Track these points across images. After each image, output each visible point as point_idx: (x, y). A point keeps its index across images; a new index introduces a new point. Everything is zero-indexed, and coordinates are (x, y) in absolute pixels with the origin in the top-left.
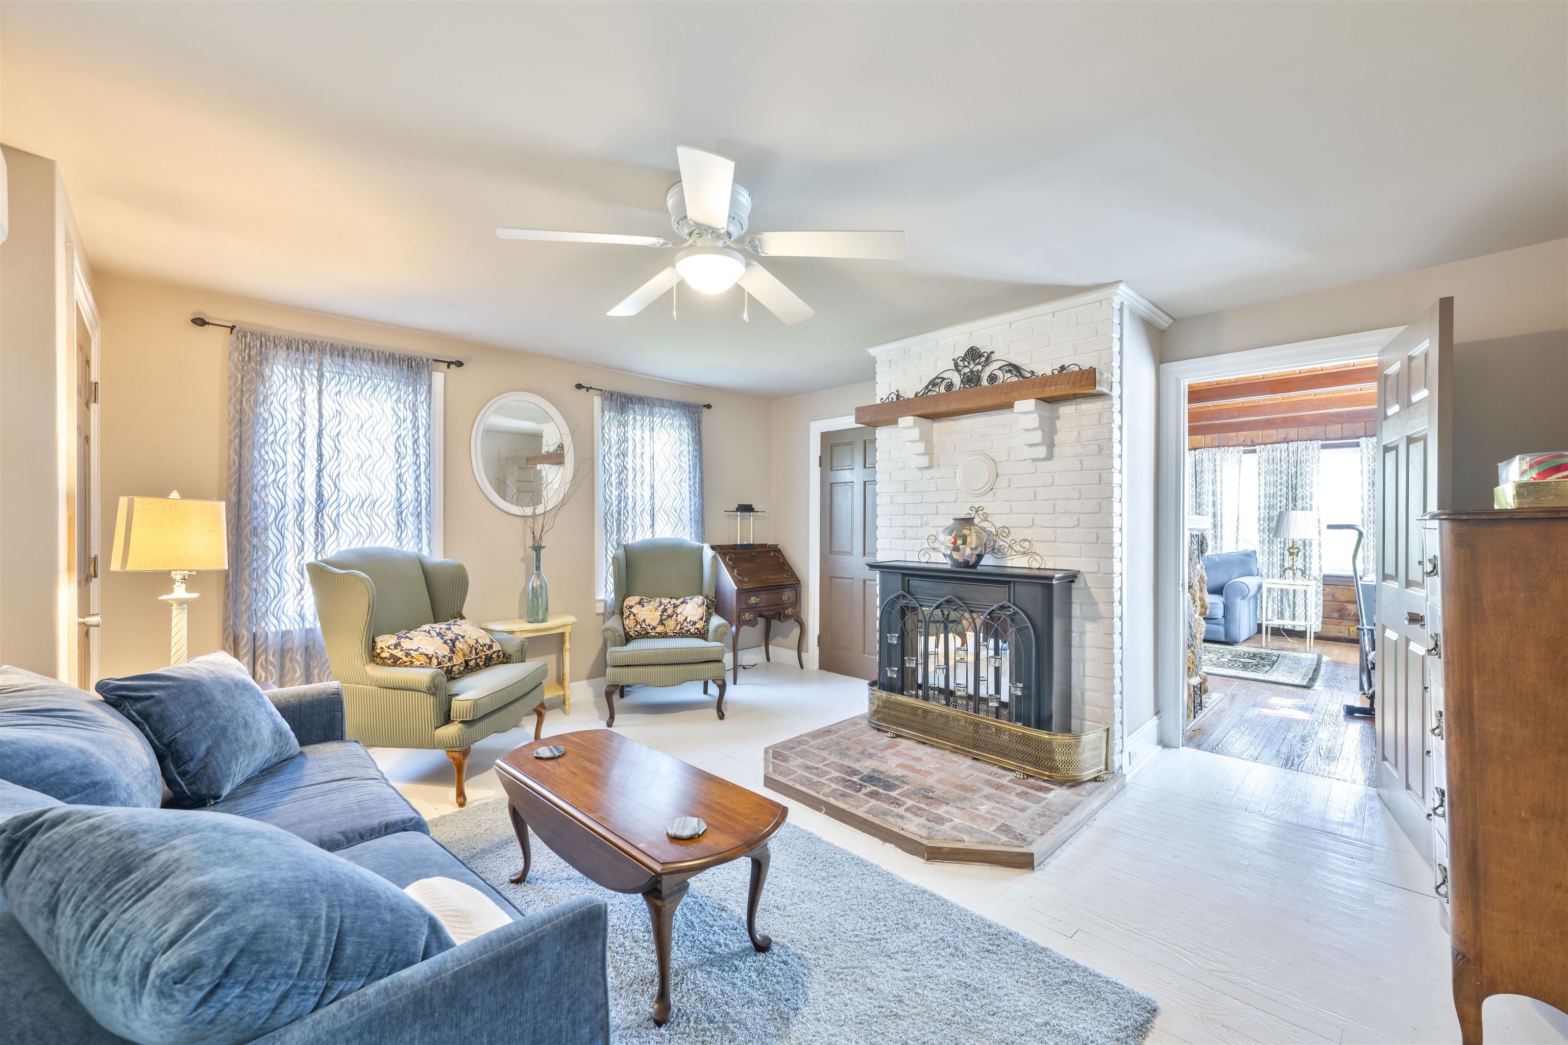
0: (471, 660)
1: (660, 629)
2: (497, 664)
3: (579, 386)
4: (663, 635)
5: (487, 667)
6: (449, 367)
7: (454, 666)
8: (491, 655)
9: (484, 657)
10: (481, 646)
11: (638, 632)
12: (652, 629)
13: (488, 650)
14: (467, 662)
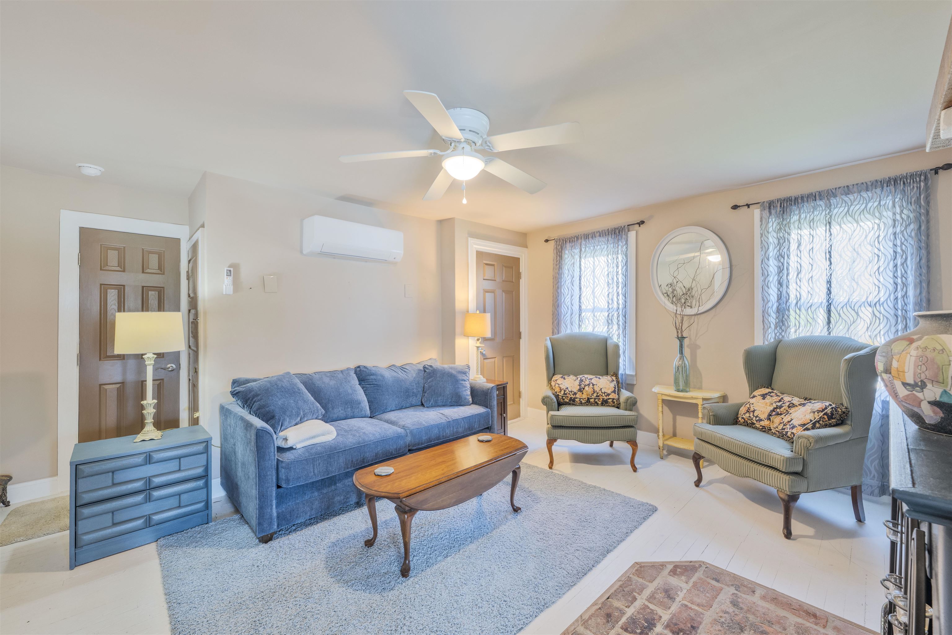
0: (591, 399)
1: (765, 423)
2: (610, 406)
3: (735, 207)
4: (766, 430)
5: (602, 406)
6: (640, 226)
7: (576, 398)
8: (607, 400)
9: (601, 399)
10: (602, 392)
11: (744, 419)
12: (757, 421)
13: (606, 396)
14: (588, 399)
